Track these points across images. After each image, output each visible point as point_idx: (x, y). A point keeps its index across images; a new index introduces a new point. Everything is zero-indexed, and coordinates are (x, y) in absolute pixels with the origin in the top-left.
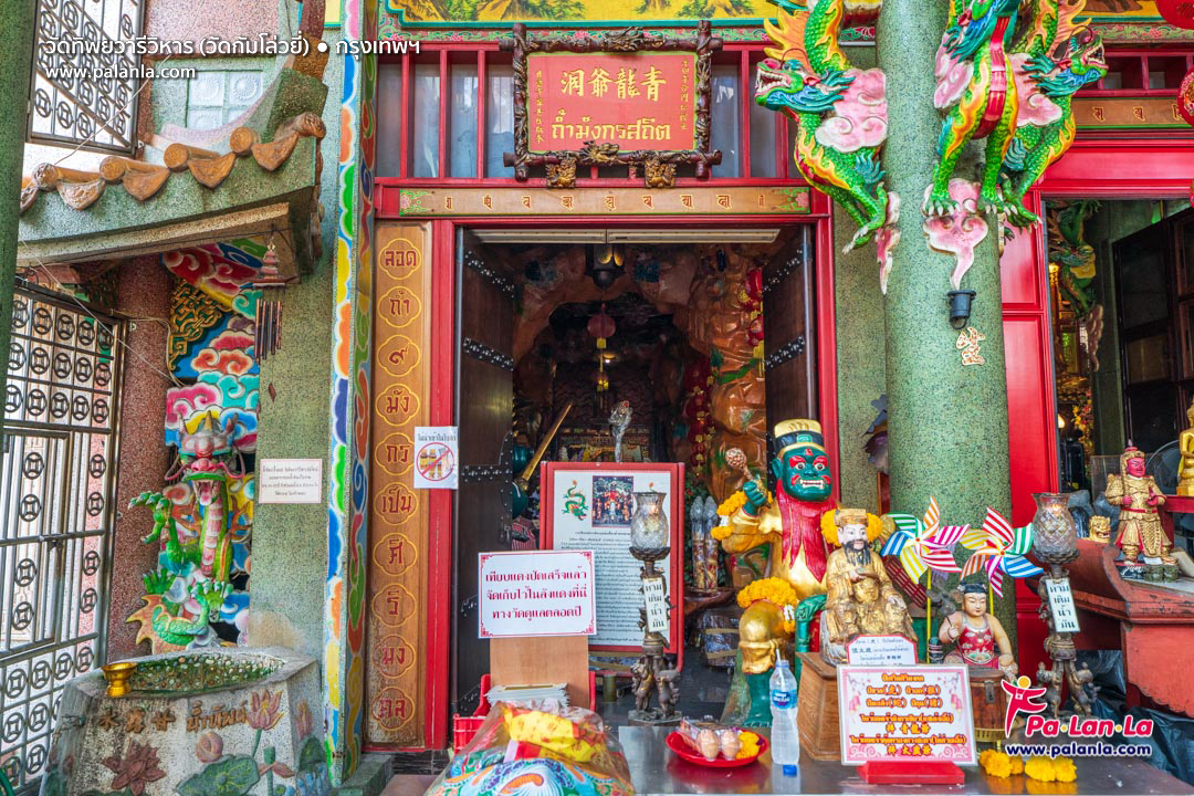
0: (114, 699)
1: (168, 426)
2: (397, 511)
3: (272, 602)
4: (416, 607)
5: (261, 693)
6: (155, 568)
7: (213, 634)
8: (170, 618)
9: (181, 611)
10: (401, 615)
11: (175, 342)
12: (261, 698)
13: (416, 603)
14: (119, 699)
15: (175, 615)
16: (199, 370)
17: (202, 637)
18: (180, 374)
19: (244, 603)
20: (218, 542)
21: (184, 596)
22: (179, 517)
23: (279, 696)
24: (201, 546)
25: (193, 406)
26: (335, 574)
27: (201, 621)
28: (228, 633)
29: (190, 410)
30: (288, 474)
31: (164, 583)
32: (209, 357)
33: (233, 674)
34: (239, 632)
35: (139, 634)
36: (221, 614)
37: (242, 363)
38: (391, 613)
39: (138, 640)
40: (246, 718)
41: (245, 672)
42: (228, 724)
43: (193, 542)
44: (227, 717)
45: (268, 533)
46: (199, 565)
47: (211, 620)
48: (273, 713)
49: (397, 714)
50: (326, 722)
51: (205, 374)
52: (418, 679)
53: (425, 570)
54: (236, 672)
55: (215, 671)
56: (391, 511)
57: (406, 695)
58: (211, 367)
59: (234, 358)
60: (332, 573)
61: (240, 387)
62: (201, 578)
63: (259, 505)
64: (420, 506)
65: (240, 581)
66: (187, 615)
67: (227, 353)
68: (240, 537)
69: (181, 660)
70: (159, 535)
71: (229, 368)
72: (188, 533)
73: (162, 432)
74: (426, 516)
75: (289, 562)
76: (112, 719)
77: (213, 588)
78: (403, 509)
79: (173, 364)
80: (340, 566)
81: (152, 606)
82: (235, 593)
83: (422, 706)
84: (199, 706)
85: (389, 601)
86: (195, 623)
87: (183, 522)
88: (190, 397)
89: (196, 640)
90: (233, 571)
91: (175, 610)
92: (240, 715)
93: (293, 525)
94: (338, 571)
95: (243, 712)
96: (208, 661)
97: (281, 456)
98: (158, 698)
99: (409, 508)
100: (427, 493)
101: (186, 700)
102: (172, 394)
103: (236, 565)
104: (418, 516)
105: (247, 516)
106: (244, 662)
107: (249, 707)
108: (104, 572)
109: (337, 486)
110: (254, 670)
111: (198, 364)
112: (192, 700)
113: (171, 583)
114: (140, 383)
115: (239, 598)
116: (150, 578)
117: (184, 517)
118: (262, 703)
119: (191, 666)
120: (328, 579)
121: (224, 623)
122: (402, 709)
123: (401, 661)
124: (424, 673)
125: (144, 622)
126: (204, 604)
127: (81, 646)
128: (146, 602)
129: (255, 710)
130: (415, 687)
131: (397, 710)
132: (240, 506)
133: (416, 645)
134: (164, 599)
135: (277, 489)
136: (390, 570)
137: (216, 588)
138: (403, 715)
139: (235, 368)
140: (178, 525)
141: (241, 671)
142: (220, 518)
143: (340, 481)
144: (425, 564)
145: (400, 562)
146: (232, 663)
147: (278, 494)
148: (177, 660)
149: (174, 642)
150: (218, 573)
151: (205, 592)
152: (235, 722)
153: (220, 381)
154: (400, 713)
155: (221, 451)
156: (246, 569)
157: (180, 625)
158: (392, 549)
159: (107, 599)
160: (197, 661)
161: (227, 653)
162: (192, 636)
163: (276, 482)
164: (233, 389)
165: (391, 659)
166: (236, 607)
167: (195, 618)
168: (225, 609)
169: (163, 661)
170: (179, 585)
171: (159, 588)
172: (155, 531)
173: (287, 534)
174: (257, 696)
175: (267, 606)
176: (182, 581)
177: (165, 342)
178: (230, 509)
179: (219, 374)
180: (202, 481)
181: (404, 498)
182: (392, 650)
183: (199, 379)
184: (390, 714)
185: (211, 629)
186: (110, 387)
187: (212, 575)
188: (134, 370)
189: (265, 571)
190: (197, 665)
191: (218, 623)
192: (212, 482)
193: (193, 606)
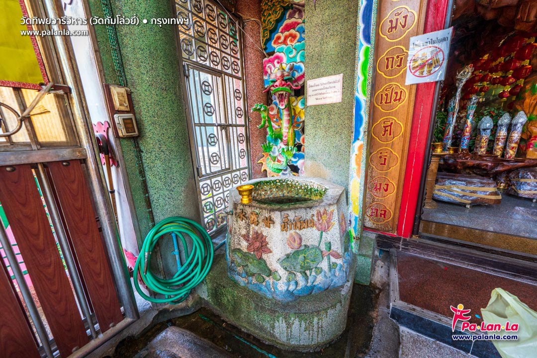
0: (244, 205)
1: (265, 78)
2: (390, 102)
3: (316, 157)
4: (399, 161)
5: (322, 210)
6: (266, 142)
7: (289, 170)
8: (273, 162)
9: (276, 160)
10: (388, 165)
11: (264, 33)
12: (322, 214)
13: (399, 159)
14: (246, 205)
15: (274, 161)
16: (275, 46)
17: (285, 170)
18: (268, 51)
19: (302, 157)
20: (289, 129)
21: (277, 154)
22: (273, 120)
23: (332, 213)
24: (282, 131)
25: (274, 66)
26: (358, 139)
27: (284, 164)
28: (295, 169)
29: (273, 68)
30: (322, 87)
31: (270, 148)
32: (279, 38)
33: (300, 189)
34: (299, 169)
35: (262, 168)
36: (292, 162)
37: (294, 37)
38: (381, 164)
39: (262, 170)
40: (314, 225)
41: (305, 189)
42: (304, 228)
43: (279, 130)
44: (303, 224)
45: (313, 121)
46: (282, 140)
47: (289, 164)
48: (328, 222)
49: (381, 216)
50: (350, 221)
51: (278, 48)
52: (396, 201)
53: (408, 139)
54: (301, 188)
55: (292, 186)
56: (386, 103)
57: (387, 208)
58: (281, 43)
59: (291, 35)
60: (357, 138)
61: (294, 50)
62: (283, 146)
63: (307, 107)
64: (409, 97)
65: (299, 147)
66: (279, 161)
67: (287, 33)
68: (297, 127)
69: (277, 181)
70: (264, 125)
71: (289, 42)
72: (277, 127)
73: (263, 81)
74: (412, 104)
75: (324, 136)
76: (244, 215)
77: (288, 149)
78: (395, 100)
79: (264, 45)
80: (362, 134)
81: (266, 157)
82: (297, 153)
83: (397, 215)
84: (287, 217)
85: (380, 157)
86: (282, 165)
87: (274, 122)
88: (272, 61)
89: (283, 172)
90: (296, 143)
91: (274, 159)
92: (310, 223)
93: (325, 116)
94: (361, 137)
95: (312, 221)
96: (288, 182)
97: (318, 77)
98: (265, 209)
99: (399, 100)
100: (414, 88)
101: (279, 213)
102: (265, 61)
103: (297, 140)
104: (407, 104)
105: (300, 117)
106: (304, 184)
107: (315, 218)
108: (247, 142)
109: (362, 78)
110: (309, 188)
111: (275, 43)
112: (283, 213)
113: (271, 148)
114: (251, 55)
115: (299, 154)
116: (264, 146)
117: (275, 120)
118: (323, 216)
119: (281, 183)
120: (354, 142)
121: (293, 165)
122: (384, 214)
123: (386, 190)
124: (400, 198)
125: (264, 163)
126: (285, 156)
127: (242, 171)
128: (264, 156)
129: (319, 220)
130: (394, 205)
131: (381, 214)
132: (297, 113)
133: (397, 182)
134: (270, 155)
135: (316, 97)
136: (383, 140)
137: (290, 149)
138: (385, 217)
139: (291, 41)
140: (273, 123)
141: (303, 188)
142: (289, 118)
143: (364, 75)
144: (408, 135)
145: (390, 134)
146: (299, 184)
147: (317, 99)
148: (275, 181)
149: (275, 172)
150: (290, 144)
151: (285, 150)
152: (308, 227)
153: (285, 49)
154: (383, 216)
155: (288, 77)
156: (301, 142)
157: (276, 165)
158: (385, 127)
159: (249, 154)
160: (284, 182)
161: (296, 179)
162: (281, 170)
163: (316, 92)
164: (291, 52)
165: (380, 189)
166: (298, 159)
167: (282, 163)
168: (293, 160)
169: (270, 181)
170: (275, 148)
171: (268, 150)
172: (262, 123)
173: (322, 121)
174: (320, 212)
175: (313, 158)
176: (276, 147)
177: (260, 33)
178: (293, 114)
179: (284, 46)
180: (280, 93)
181: (396, 93)
182: (380, 184)
183: (276, 51)
184: (377, 216)
185: (288, 167)
186: (238, 56)
187: (287, 145)
188: (248, 49)
189: (311, 141)
190: (284, 183)
191: (291, 165)
192: (284, 93)
193: (281, 157)
